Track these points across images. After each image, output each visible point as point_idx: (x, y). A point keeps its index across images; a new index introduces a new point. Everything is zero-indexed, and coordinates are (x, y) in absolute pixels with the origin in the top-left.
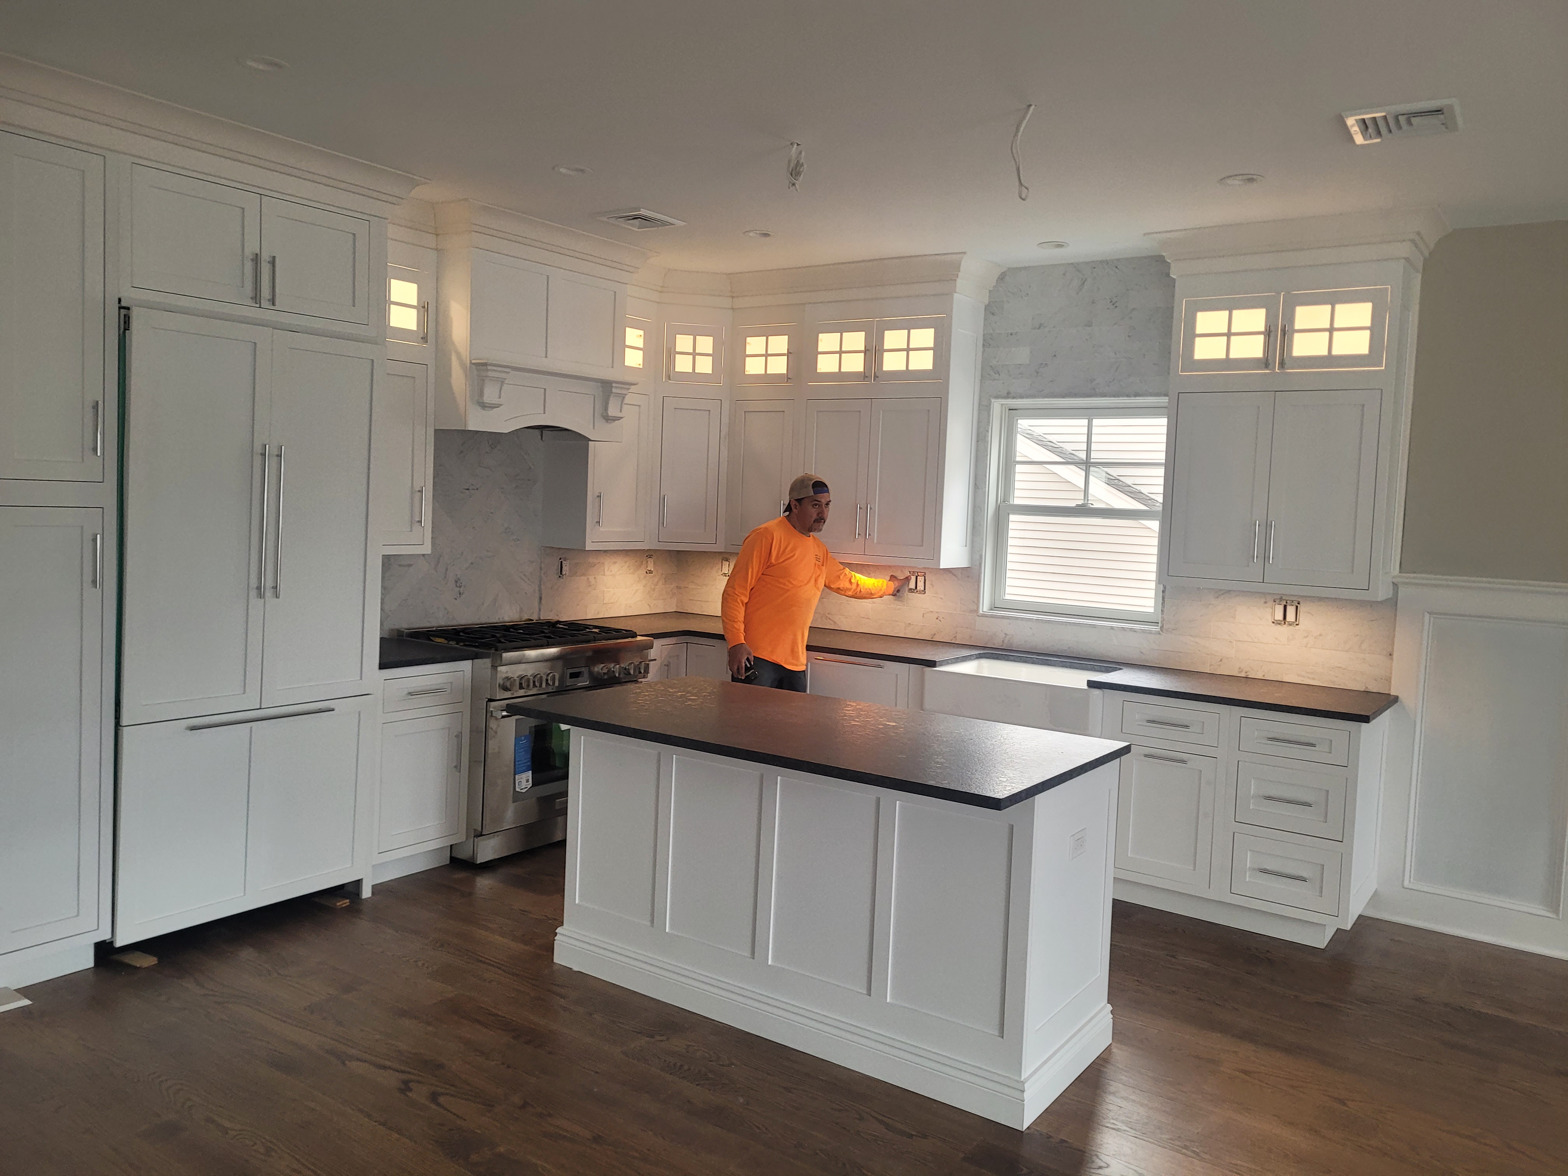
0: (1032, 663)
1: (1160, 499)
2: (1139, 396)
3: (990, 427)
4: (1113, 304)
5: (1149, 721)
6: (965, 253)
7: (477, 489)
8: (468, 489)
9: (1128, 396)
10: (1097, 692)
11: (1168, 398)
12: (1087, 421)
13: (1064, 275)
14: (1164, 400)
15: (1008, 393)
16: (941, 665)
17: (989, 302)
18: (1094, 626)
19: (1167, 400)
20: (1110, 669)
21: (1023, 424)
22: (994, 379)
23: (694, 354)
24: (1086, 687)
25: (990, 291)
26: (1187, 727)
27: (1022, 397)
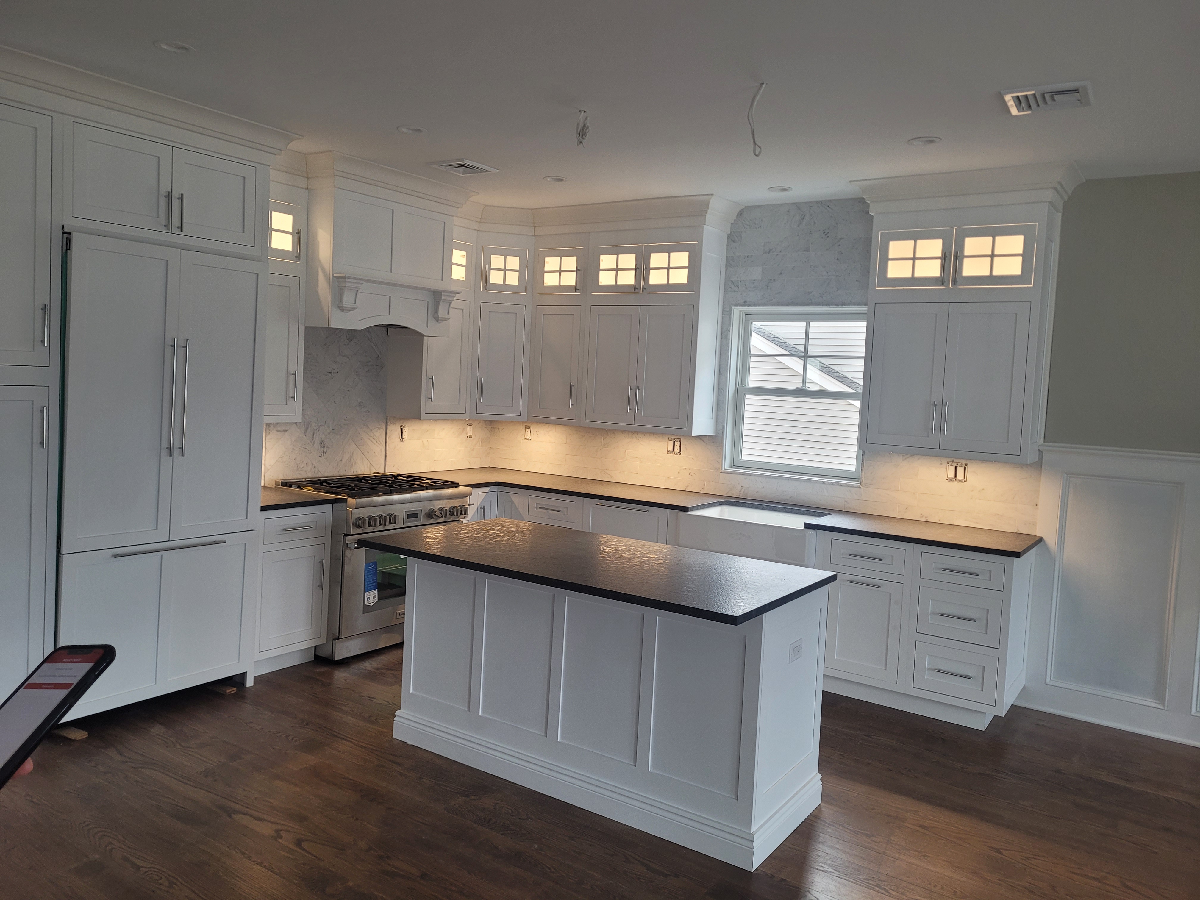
0: (762, 509)
1: (861, 382)
2: (845, 305)
3: (731, 328)
4: (826, 235)
5: (850, 555)
6: (712, 195)
7: (337, 372)
8: (330, 373)
9: (837, 305)
10: (811, 532)
11: (867, 307)
12: (804, 324)
13: (788, 211)
14: (864, 308)
15: (745, 302)
16: (692, 510)
17: (731, 232)
18: (810, 481)
19: (867, 309)
20: (822, 514)
21: (757, 324)
22: (735, 291)
23: (505, 270)
24: (803, 528)
25: (732, 224)
26: (880, 559)
27: (755, 305)
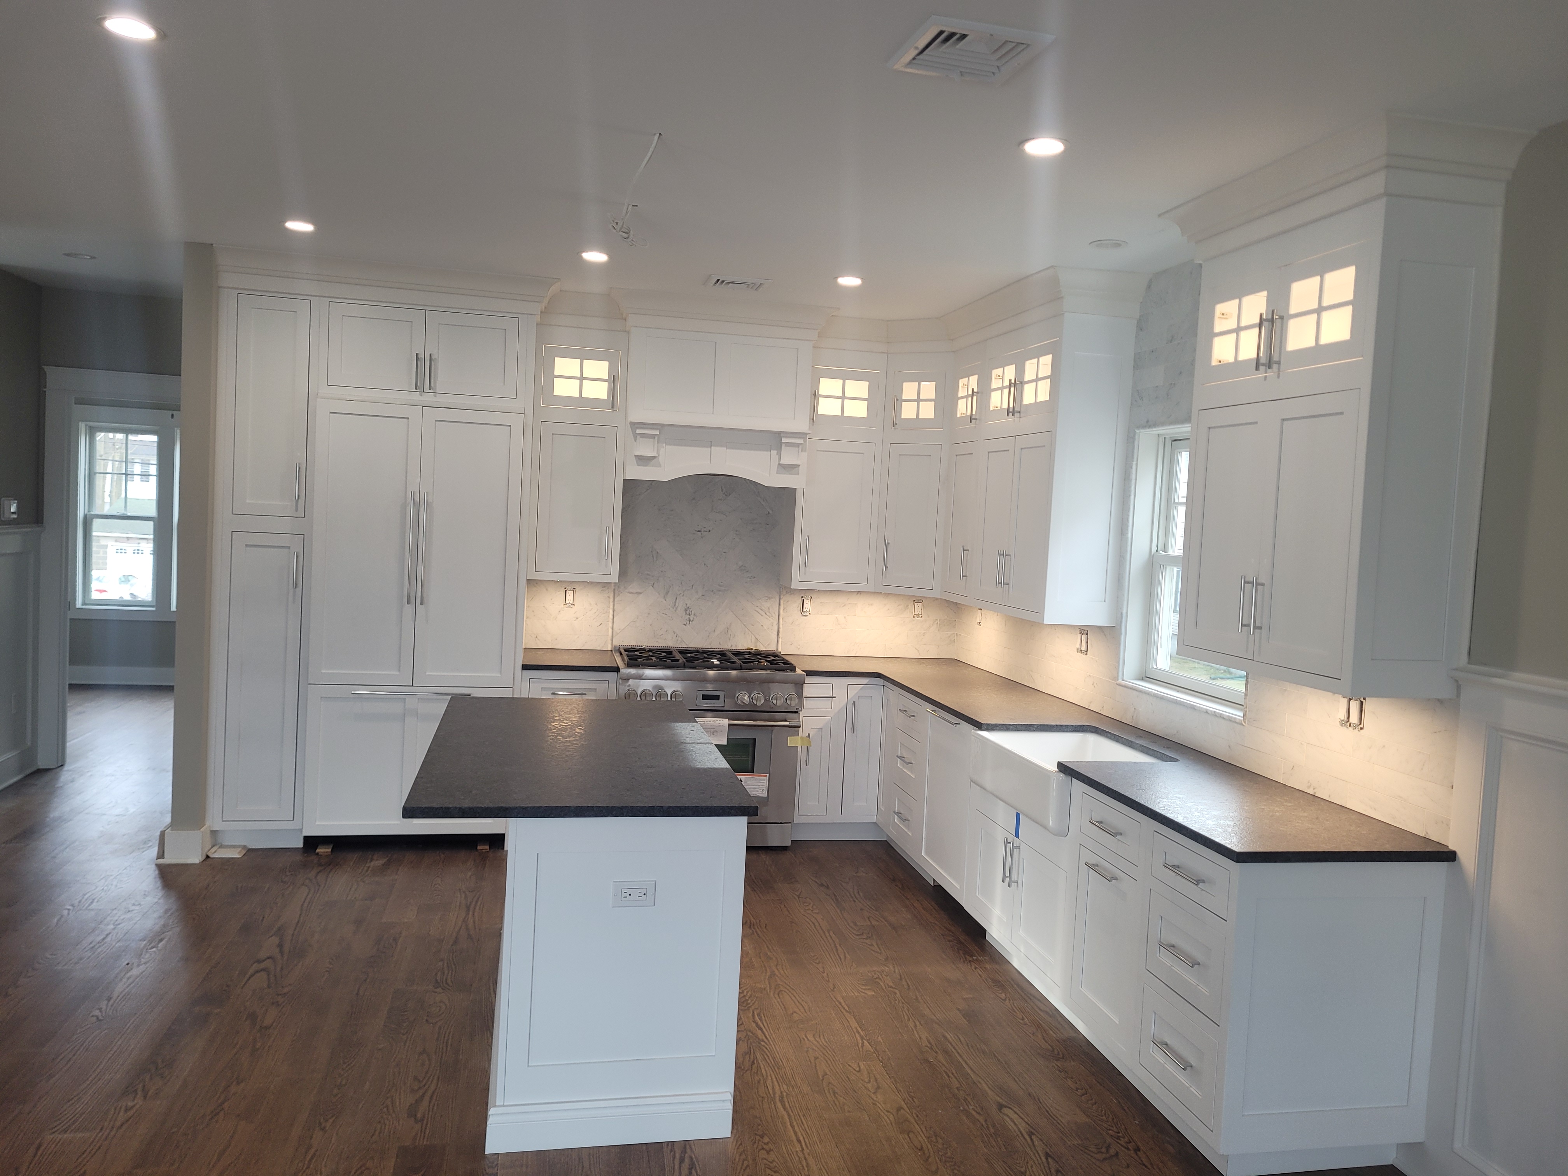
6: (1058, 267)
10: (1063, 777)
15: (1147, 421)
16: (986, 729)
17: (1140, 316)
22: (1139, 407)
23: (918, 400)
24: (1056, 770)
25: (1141, 302)
26: (1119, 834)
27: (1155, 425)
